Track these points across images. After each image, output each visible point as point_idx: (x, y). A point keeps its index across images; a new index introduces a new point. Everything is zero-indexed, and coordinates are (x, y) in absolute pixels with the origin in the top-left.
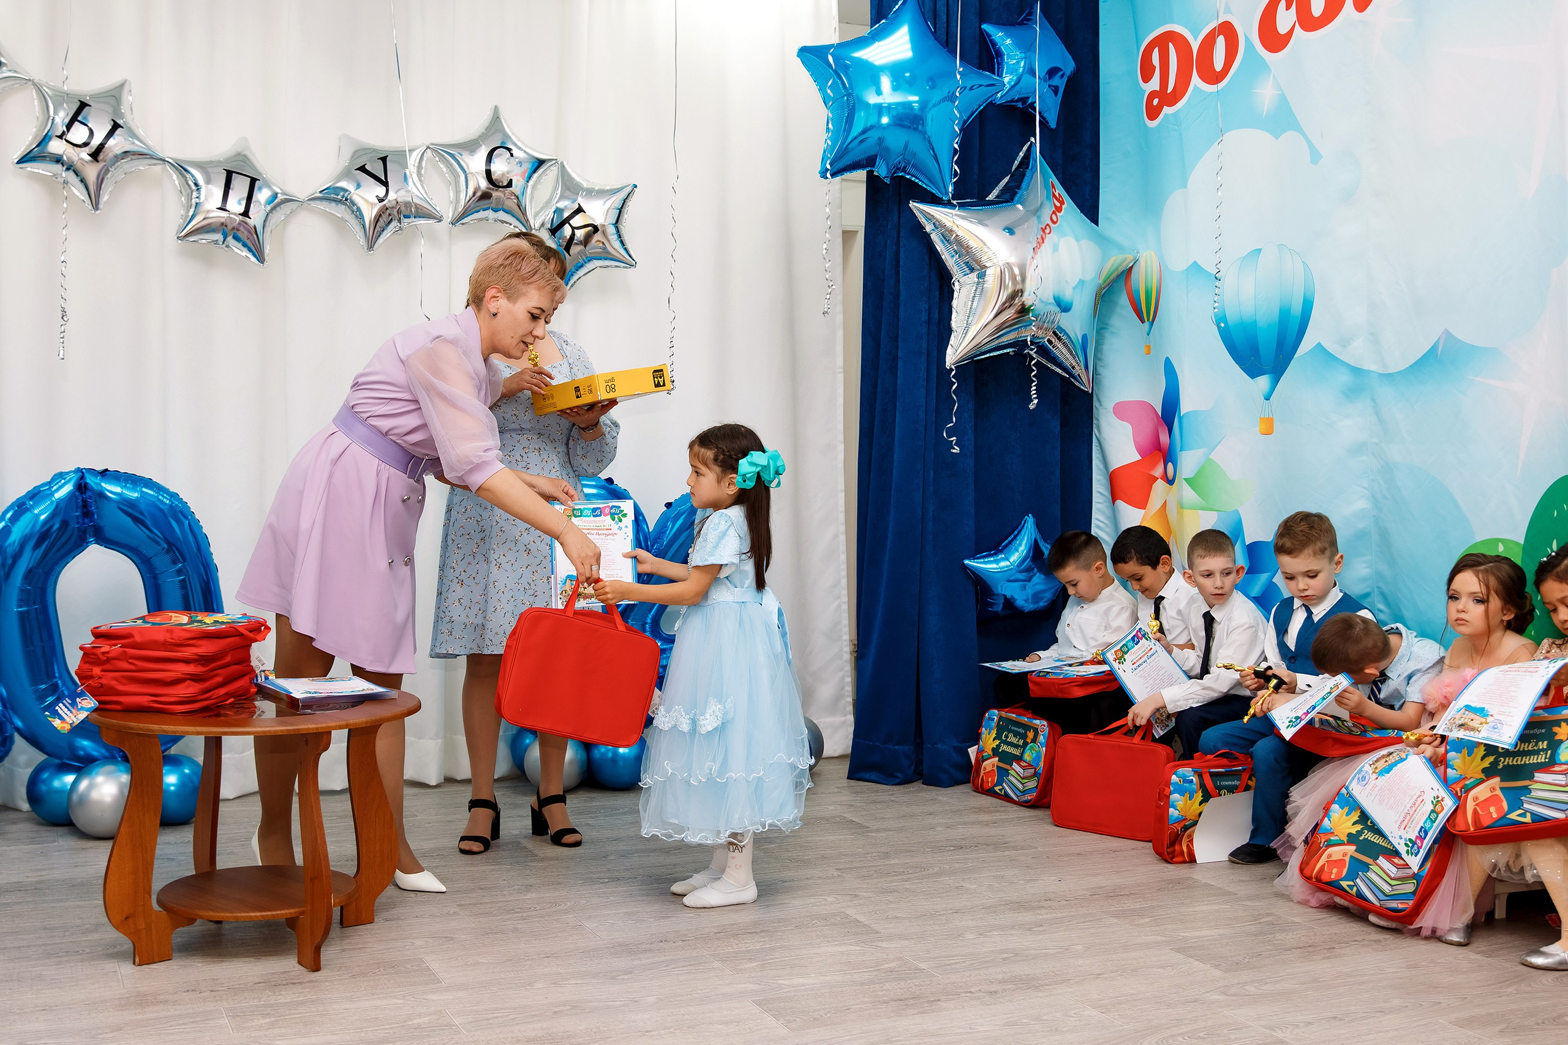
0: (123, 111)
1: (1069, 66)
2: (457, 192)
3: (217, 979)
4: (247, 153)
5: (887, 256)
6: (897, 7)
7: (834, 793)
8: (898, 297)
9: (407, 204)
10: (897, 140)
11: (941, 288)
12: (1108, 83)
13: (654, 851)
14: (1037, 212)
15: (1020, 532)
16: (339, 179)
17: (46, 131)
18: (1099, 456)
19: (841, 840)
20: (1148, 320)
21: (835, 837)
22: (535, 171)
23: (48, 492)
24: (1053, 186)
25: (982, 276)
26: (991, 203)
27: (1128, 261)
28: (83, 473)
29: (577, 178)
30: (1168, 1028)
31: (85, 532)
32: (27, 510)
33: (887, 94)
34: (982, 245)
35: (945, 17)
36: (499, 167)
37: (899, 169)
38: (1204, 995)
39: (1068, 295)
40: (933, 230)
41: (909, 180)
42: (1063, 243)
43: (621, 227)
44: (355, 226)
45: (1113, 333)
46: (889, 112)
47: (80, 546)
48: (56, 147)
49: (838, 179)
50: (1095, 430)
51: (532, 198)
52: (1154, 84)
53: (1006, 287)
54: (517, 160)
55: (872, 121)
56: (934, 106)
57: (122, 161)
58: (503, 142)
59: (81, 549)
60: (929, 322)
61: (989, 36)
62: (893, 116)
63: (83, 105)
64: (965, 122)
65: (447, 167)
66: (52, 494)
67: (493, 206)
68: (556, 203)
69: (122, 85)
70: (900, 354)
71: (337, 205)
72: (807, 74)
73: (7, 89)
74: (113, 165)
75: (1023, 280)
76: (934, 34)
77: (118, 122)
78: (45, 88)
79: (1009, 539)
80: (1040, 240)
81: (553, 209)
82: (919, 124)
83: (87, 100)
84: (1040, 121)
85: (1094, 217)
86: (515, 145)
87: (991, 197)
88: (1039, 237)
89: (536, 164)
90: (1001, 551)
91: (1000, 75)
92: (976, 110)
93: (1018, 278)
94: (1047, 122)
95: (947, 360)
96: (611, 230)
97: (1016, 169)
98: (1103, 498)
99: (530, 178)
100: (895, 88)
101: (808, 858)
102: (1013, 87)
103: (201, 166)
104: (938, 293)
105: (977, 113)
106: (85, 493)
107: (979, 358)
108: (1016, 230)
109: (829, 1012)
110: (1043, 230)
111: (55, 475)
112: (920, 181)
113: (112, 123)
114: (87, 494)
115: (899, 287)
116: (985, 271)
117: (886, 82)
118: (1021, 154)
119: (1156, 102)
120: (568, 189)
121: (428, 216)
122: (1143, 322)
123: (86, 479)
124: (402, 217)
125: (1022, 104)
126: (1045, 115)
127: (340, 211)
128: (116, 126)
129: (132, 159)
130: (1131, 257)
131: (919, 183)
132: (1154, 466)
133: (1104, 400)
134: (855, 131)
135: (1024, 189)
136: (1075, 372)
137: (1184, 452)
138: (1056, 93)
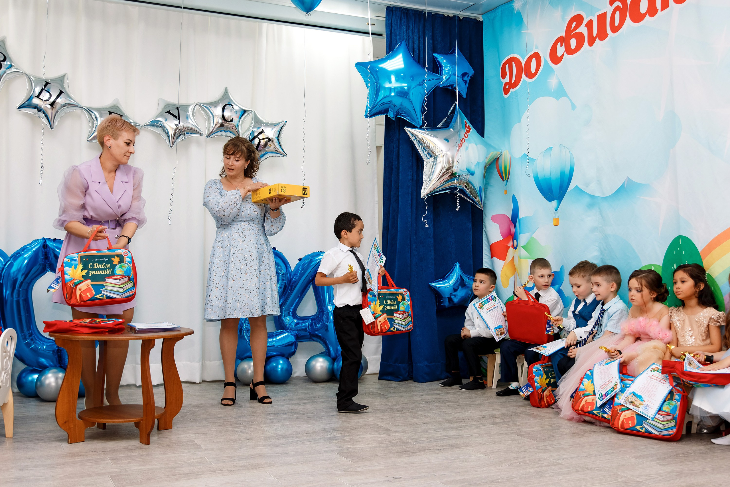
0: (65, 86)
1: (471, 72)
2: (209, 124)
3: (105, 448)
4: (118, 105)
5: (394, 152)
6: (397, 46)
7: (372, 384)
8: (399, 170)
9: (188, 128)
10: (398, 101)
11: (418, 164)
13: (294, 404)
14: (458, 132)
15: (453, 270)
16: (158, 117)
17: (31, 95)
18: (486, 239)
19: (375, 400)
20: (506, 179)
22: (243, 115)
23: (30, 248)
24: (466, 122)
25: (435, 159)
26: (439, 128)
27: (497, 154)
28: (45, 240)
29: (261, 119)
31: (45, 266)
32: (20, 256)
33: (394, 83)
34: (435, 146)
35: (418, 51)
36: (227, 114)
37: (398, 114)
39: (473, 168)
40: (415, 139)
41: (403, 119)
42: (470, 146)
43: (280, 139)
44: (165, 137)
45: (491, 186)
46: (394, 91)
47: (43, 272)
48: (36, 101)
49: (373, 118)
50: (484, 228)
51: (241, 127)
52: (507, 79)
53: (446, 164)
54: (235, 111)
55: (387, 94)
56: (414, 88)
57: (64, 108)
58: (229, 103)
59: (43, 273)
60: (412, 180)
61: (437, 59)
62: (396, 92)
63: (47, 83)
64: (427, 94)
65: (205, 113)
66: (32, 249)
67: (225, 129)
68: (252, 129)
69: (64, 76)
70: (400, 194)
71: (157, 128)
72: (359, 74)
73: (14, 77)
74: (60, 109)
75: (453, 162)
76: (413, 57)
77: (62, 91)
78: (31, 77)
79: (449, 273)
81: (251, 132)
82: (407, 95)
83: (49, 81)
84: (458, 94)
85: (483, 135)
86: (235, 104)
87: (439, 126)
88: (460, 144)
89: (243, 112)
90: (445, 279)
91: (441, 75)
92: (431, 90)
93: (451, 161)
94: (462, 95)
95: (421, 195)
96: (276, 140)
97: (449, 115)
98: (488, 257)
99: (241, 118)
100: (397, 80)
102: (447, 80)
103: (99, 110)
106: (46, 249)
107: (435, 194)
108: (449, 140)
110: (461, 141)
111: (33, 241)
113: (60, 91)
114: (47, 249)
115: (399, 165)
116: (437, 157)
117: (393, 78)
118: (450, 110)
119: (507, 87)
120: (257, 123)
121: (197, 133)
122: (503, 180)
123: (47, 243)
124: (186, 133)
125: (451, 88)
126: (461, 92)
127: (159, 131)
128: (61, 93)
129: (68, 107)
130: (499, 153)
131: (407, 120)
132: (508, 242)
133: (487, 214)
134: (380, 98)
135: (453, 123)
136: (476, 201)
137: (521, 235)
138: (466, 84)
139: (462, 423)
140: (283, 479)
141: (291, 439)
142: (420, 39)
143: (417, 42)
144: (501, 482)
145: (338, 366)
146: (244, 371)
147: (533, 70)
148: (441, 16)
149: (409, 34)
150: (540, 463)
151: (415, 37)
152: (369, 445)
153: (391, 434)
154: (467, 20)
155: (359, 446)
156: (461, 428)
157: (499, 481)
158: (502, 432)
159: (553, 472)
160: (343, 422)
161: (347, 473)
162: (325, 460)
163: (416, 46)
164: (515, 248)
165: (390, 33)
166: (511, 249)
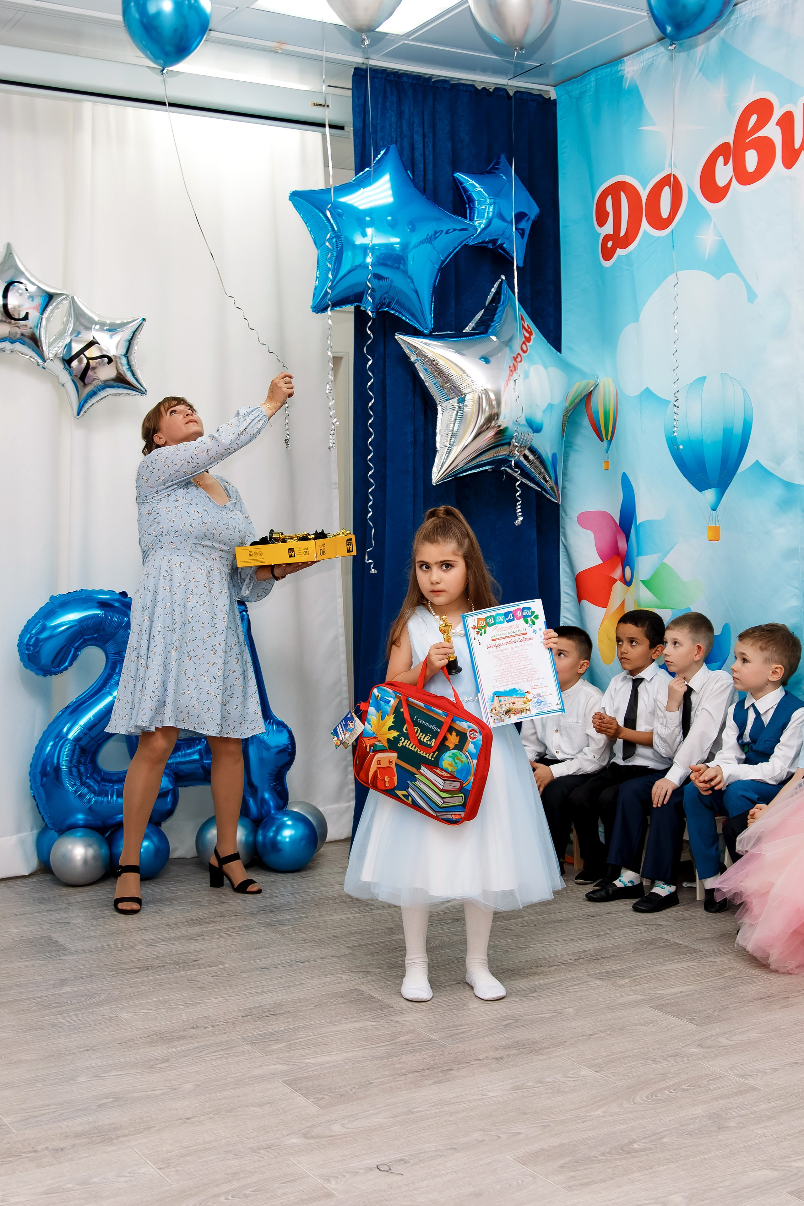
1: (534, 211)
6: (379, 156)
7: (338, 873)
11: (425, 412)
12: (567, 226)
13: (179, 938)
14: (508, 343)
18: (567, 561)
19: (349, 918)
20: (607, 439)
21: (344, 916)
22: (47, 305)
24: (523, 319)
25: (462, 401)
26: (468, 335)
27: (589, 386)
29: (88, 312)
30: (655, 1083)
33: (372, 237)
34: (461, 372)
35: (422, 166)
36: (14, 303)
37: (384, 304)
38: (684, 1049)
39: (538, 417)
40: (418, 361)
41: (393, 314)
42: (533, 370)
43: (131, 357)
45: (578, 451)
46: (373, 252)
49: (330, 313)
50: (562, 538)
51: (46, 332)
52: (609, 228)
53: (484, 411)
54: (30, 295)
55: (359, 259)
56: (415, 247)
58: (17, 278)
60: (415, 443)
61: (461, 183)
62: (377, 256)
64: (443, 262)
67: (9, 337)
68: (69, 337)
70: (388, 472)
72: (299, 218)
75: (499, 404)
76: (414, 181)
80: (512, 368)
81: (66, 344)
82: (400, 263)
85: (557, 346)
86: (29, 280)
87: (467, 329)
88: (512, 365)
89: (48, 299)
91: (471, 219)
92: (453, 252)
93: (494, 403)
95: (433, 478)
96: (122, 360)
97: (490, 303)
98: (571, 598)
99: (44, 311)
100: (379, 231)
101: (320, 937)
102: (484, 230)
104: (423, 417)
105: (453, 254)
107: (461, 475)
108: (491, 359)
109: (354, 1088)
110: (515, 359)
112: (403, 315)
116: (465, 397)
118: (493, 290)
119: (610, 244)
120: (80, 322)
122: (602, 440)
125: (493, 245)
130: (592, 382)
131: (403, 318)
132: (613, 569)
133: (569, 511)
134: (344, 270)
135: (498, 322)
136: (547, 486)
137: (640, 558)
138: (522, 235)
139: (536, 977)
140: (174, 1169)
141: (181, 1042)
142: (426, 140)
143: (419, 146)
144: (640, 1150)
145: (264, 837)
146: (68, 859)
147: (665, 212)
148: (470, 89)
149: (401, 127)
150: (711, 1087)
151: (415, 136)
152: (350, 1055)
153: (393, 1018)
154: (523, 96)
155: (329, 1059)
156: (536, 991)
157: (636, 1146)
158: (622, 1000)
159: (743, 1112)
160: (289, 987)
161: (312, 1141)
162: (261, 1105)
163: (418, 154)
164: (628, 583)
165: (361, 125)
166: (619, 585)
